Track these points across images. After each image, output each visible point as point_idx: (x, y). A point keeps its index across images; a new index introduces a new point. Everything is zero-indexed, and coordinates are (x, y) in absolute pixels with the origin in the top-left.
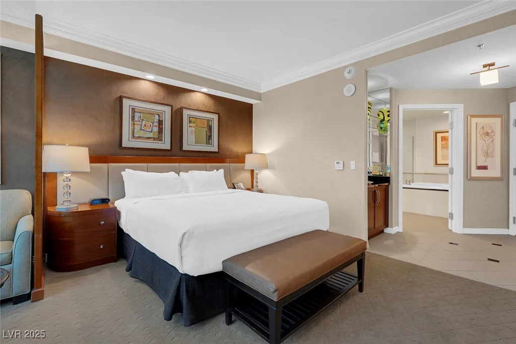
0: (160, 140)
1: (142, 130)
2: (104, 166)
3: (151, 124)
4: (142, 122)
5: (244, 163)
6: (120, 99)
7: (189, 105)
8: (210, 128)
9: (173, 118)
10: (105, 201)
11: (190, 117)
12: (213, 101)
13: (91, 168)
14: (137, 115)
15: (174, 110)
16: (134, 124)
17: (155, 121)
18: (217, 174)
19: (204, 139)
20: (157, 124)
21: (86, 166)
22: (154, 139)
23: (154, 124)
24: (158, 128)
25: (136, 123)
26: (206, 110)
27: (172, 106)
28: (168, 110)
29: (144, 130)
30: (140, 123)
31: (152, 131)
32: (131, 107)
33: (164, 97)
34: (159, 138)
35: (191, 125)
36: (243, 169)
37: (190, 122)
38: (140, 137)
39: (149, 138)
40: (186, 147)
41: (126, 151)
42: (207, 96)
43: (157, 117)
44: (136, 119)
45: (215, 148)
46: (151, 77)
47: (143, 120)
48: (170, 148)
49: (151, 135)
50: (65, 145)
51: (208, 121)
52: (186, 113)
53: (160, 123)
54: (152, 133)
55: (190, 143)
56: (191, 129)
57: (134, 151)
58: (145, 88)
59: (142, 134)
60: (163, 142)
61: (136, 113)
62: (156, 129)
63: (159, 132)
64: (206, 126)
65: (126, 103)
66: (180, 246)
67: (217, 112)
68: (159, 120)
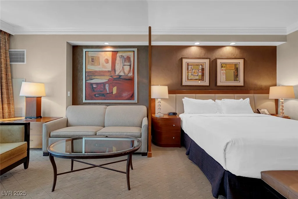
0: (203, 80)
1: (192, 75)
2: (174, 95)
3: (198, 71)
4: (192, 71)
5: (269, 94)
6: (181, 60)
7: (221, 56)
8: (237, 70)
9: (211, 66)
10: (175, 114)
11: (222, 64)
12: (239, 50)
13: (169, 96)
14: (190, 67)
15: (211, 61)
16: (188, 72)
17: (200, 69)
18: (244, 102)
19: (233, 77)
20: (200, 71)
21: (167, 95)
22: (199, 80)
23: (199, 71)
24: (201, 73)
25: (189, 71)
26: (233, 57)
27: (210, 59)
28: (207, 61)
29: (193, 75)
30: (191, 71)
31: (198, 75)
32: (187, 63)
33: (205, 54)
34: (202, 78)
35: (223, 69)
36: (268, 99)
37: (222, 67)
38: (191, 79)
39: (196, 79)
40: (219, 84)
41: (184, 88)
42: (234, 48)
43: (201, 66)
44: (189, 69)
45: (241, 83)
46: (197, 43)
47: (193, 69)
48: (208, 85)
49: (197, 78)
50: (158, 85)
51: (236, 65)
52: (219, 62)
53: (203, 70)
54: (198, 77)
55: (222, 81)
56: (222, 71)
57: (188, 87)
58: (194, 50)
59: (192, 77)
60: (205, 81)
61: (189, 66)
62: (200, 74)
63: (202, 76)
64: (233, 68)
65: (185, 61)
66: (225, 151)
67: (242, 58)
68: (202, 68)
